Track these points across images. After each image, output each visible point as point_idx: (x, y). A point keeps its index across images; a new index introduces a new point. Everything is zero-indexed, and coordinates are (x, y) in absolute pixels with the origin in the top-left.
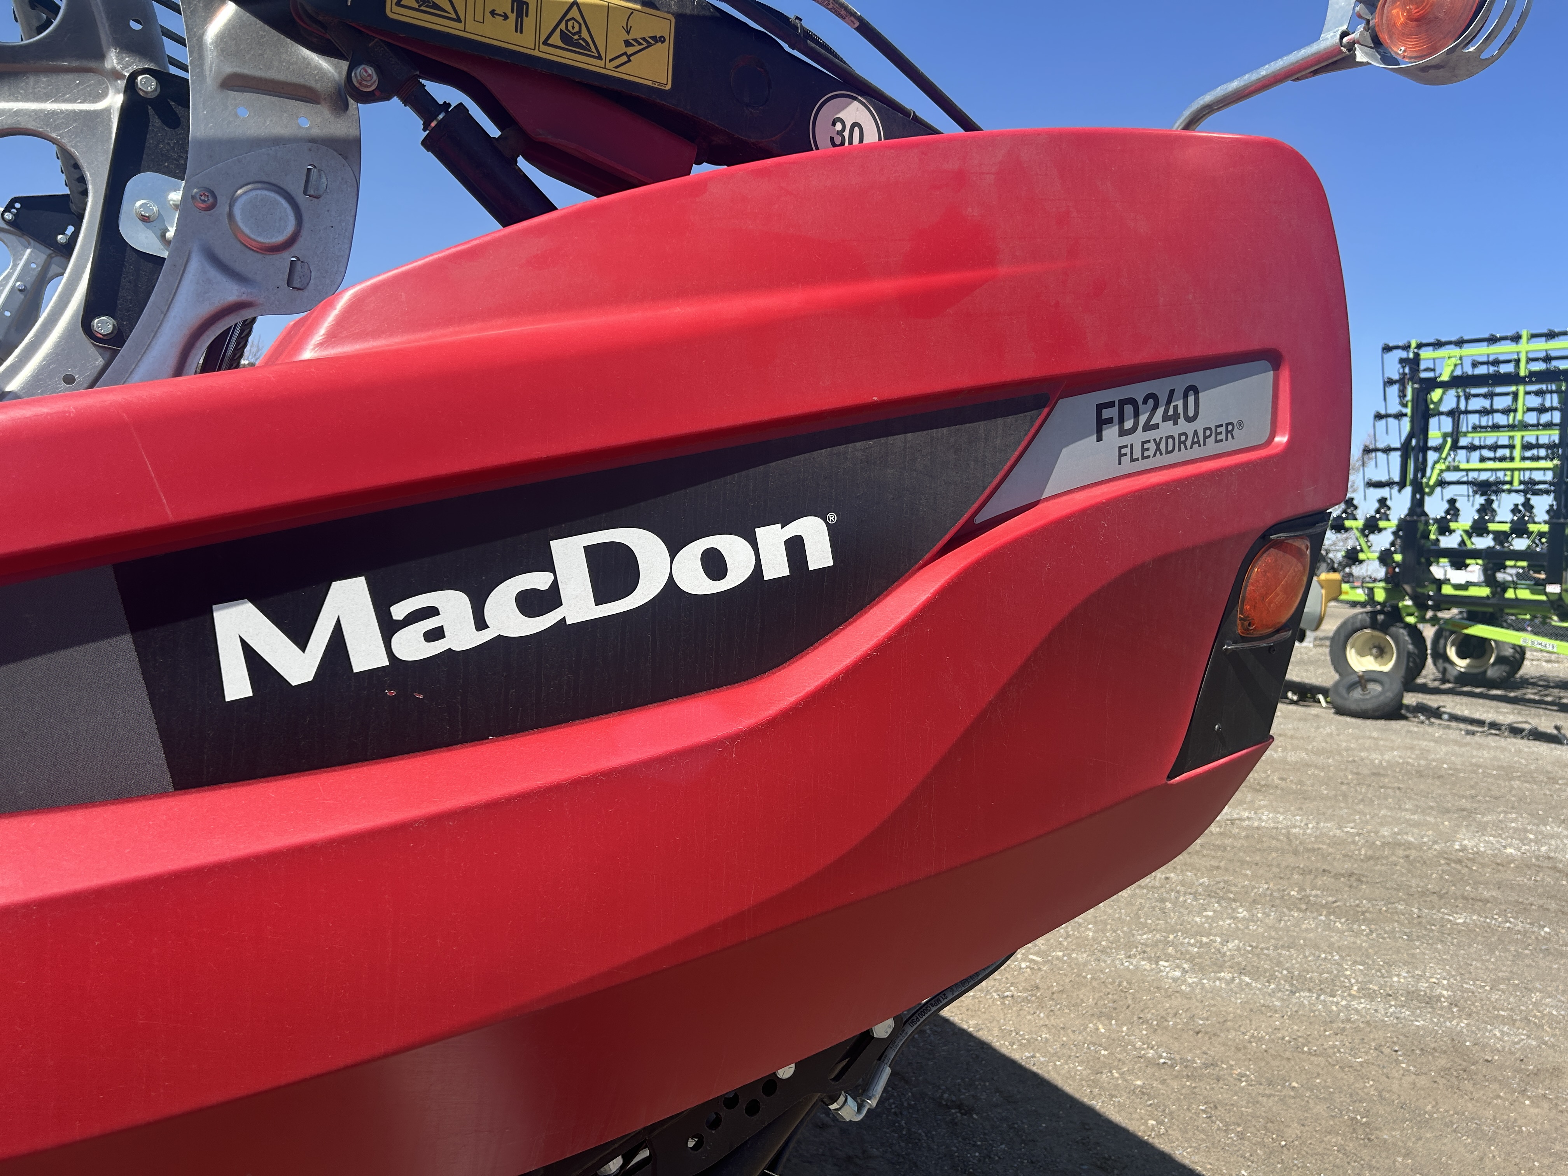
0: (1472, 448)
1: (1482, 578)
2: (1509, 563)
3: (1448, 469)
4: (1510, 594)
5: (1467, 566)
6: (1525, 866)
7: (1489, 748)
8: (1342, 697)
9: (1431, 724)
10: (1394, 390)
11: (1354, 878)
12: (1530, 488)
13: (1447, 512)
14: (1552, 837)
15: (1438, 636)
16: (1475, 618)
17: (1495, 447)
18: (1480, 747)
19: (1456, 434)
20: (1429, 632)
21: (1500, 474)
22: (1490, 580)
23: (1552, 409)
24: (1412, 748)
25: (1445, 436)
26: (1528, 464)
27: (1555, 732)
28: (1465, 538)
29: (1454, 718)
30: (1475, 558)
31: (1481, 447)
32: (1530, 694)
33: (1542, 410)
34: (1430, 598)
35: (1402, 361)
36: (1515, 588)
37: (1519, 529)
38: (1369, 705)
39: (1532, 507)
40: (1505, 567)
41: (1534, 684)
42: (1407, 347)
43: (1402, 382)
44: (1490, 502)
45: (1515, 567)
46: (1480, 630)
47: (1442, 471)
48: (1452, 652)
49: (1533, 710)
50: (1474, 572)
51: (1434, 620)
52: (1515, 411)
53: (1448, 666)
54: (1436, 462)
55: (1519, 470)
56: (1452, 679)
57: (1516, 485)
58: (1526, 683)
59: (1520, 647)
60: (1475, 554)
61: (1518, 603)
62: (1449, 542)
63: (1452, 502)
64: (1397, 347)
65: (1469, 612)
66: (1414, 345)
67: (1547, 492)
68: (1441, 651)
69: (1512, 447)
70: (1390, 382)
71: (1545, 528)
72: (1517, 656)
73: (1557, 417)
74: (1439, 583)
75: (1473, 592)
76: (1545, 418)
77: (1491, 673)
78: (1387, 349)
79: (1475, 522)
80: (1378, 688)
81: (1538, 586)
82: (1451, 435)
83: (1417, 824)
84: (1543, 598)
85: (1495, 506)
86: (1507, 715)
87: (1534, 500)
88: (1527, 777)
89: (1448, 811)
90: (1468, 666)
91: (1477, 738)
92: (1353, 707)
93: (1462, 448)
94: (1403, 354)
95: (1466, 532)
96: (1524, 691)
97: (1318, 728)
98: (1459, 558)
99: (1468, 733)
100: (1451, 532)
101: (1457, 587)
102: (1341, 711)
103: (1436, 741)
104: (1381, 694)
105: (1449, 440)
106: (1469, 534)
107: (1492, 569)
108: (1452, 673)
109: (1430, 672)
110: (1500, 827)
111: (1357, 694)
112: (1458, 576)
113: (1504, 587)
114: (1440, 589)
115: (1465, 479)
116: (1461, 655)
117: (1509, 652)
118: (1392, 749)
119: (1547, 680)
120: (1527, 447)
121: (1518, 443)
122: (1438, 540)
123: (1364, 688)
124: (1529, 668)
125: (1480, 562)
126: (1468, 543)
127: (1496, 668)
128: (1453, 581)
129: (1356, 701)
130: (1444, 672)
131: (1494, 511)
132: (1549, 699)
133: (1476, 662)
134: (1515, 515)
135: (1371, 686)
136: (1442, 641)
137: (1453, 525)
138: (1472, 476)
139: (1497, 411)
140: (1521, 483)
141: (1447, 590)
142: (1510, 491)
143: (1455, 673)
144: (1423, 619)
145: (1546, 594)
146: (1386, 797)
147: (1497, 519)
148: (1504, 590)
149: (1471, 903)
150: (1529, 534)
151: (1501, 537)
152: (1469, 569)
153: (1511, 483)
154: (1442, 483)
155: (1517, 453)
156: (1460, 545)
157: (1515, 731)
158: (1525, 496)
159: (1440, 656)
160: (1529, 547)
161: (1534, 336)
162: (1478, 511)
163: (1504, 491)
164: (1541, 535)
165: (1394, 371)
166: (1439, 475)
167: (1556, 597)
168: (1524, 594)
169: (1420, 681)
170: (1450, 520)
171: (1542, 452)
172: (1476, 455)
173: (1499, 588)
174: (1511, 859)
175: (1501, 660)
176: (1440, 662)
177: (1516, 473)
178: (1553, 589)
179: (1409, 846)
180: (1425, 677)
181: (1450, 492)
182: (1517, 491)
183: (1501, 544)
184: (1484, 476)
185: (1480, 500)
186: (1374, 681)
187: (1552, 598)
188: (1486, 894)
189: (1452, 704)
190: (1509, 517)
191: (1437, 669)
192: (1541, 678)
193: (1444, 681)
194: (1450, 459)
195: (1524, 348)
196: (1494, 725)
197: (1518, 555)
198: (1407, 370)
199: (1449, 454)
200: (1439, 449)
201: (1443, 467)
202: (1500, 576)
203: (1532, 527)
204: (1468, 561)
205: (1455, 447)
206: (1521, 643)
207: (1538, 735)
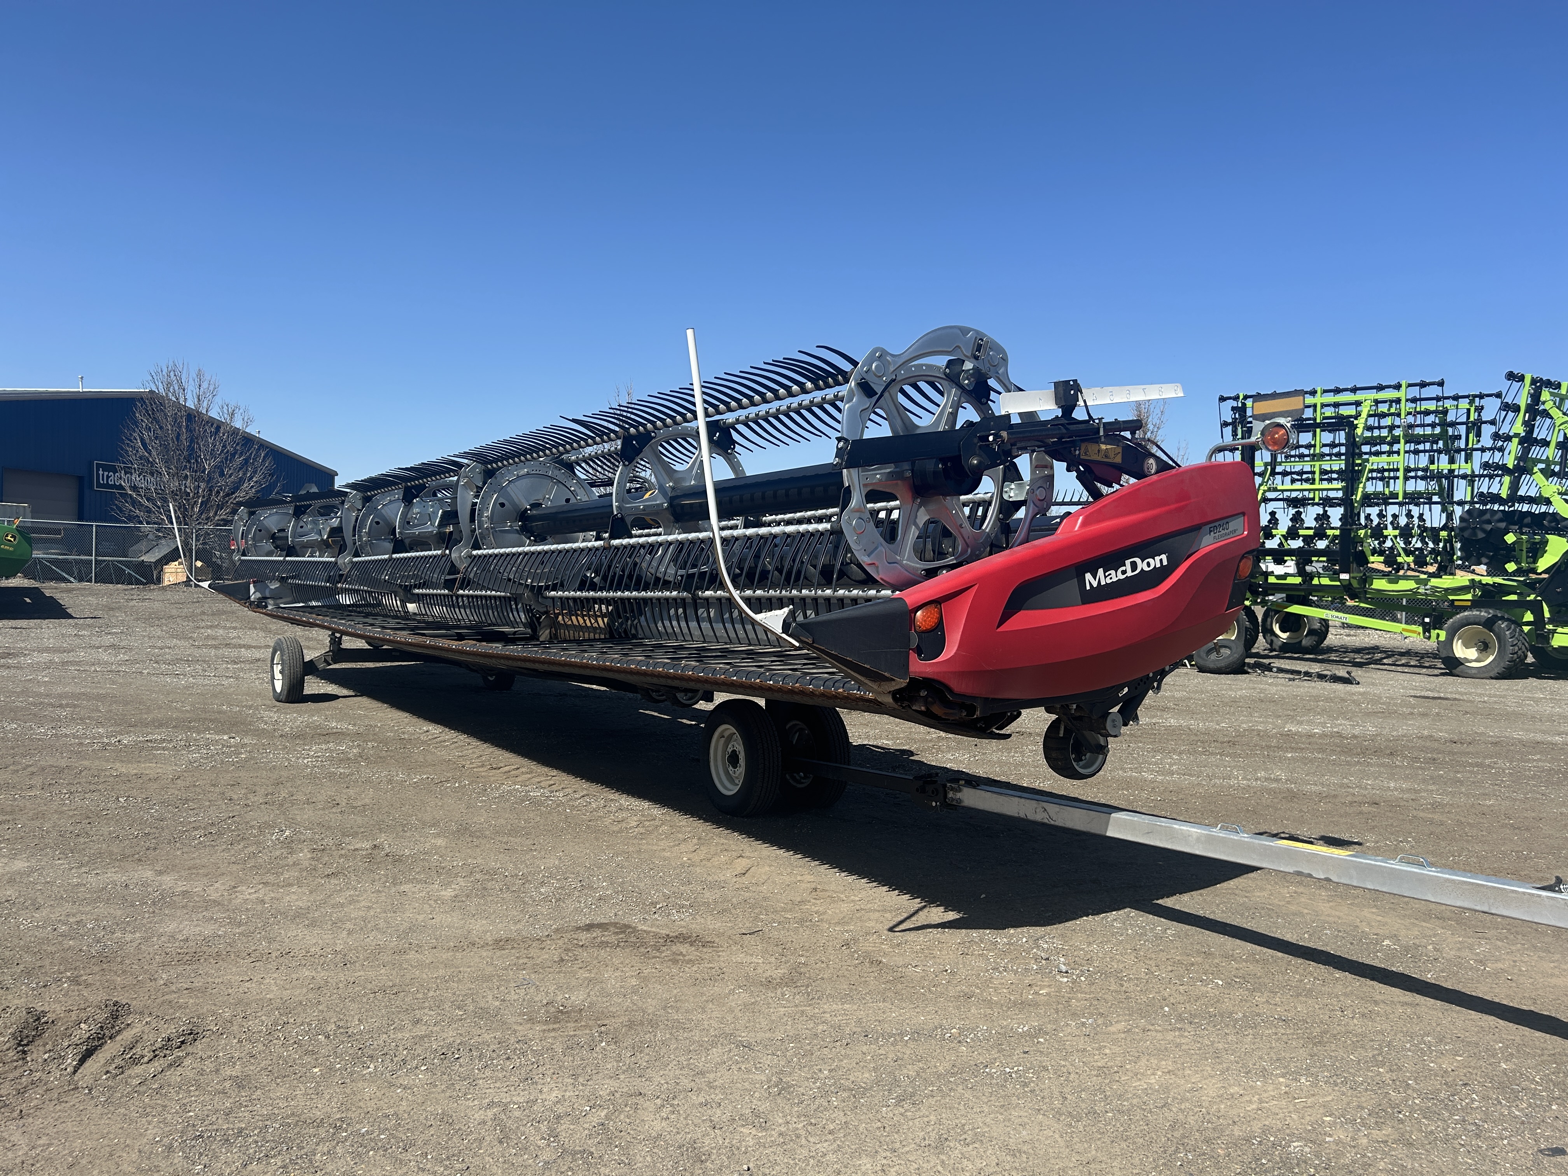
0: (1285, 474)
1: (1296, 571)
2: (1313, 559)
3: (1269, 490)
4: (1315, 581)
5: (1285, 561)
6: (1323, 736)
7: (1304, 687)
8: (1203, 659)
9: (1265, 676)
10: (1228, 430)
11: (1232, 743)
12: (1327, 502)
13: (1269, 522)
14: (1341, 725)
15: (1266, 615)
16: (1293, 600)
17: (1300, 473)
18: (1299, 687)
19: (1274, 463)
20: (1259, 611)
21: (1306, 493)
22: (1301, 572)
23: (1340, 445)
24: (1254, 688)
25: (1266, 464)
26: (1325, 485)
27: (1347, 676)
28: (1283, 541)
29: (1281, 670)
30: (1290, 556)
31: (1291, 473)
32: (1333, 657)
33: (1333, 445)
34: (1260, 586)
35: (1233, 409)
36: (1319, 577)
37: (1320, 534)
38: (1223, 664)
39: (1329, 517)
40: (1312, 562)
41: (1336, 651)
42: (1236, 398)
43: (1234, 424)
44: (1299, 513)
45: (1318, 561)
46: (1296, 609)
47: (1265, 491)
48: (1276, 628)
49: (1335, 666)
50: (1290, 566)
51: (1264, 603)
52: (1314, 446)
53: (1274, 638)
54: (1260, 485)
55: (1319, 490)
56: (1277, 648)
57: (1317, 500)
58: (1330, 650)
59: (1324, 620)
60: (1291, 552)
61: (1321, 587)
62: (1271, 544)
63: (1273, 514)
64: (1229, 398)
65: (1288, 596)
66: (1241, 397)
67: (1339, 505)
68: (1269, 627)
69: (1313, 473)
70: (1225, 424)
71: (1337, 532)
72: (1323, 629)
73: (1343, 450)
74: (1267, 574)
75: (1290, 580)
76: (1336, 450)
77: (1305, 642)
78: (1222, 399)
79: (1289, 528)
80: (1228, 652)
81: (1335, 576)
82: (1270, 464)
83: (1261, 723)
84: (1338, 583)
85: (1303, 516)
86: (1315, 668)
87: (1331, 511)
88: (1328, 699)
89: (1280, 716)
90: (1288, 638)
91: (1297, 682)
92: (1212, 666)
93: (1279, 473)
94: (1234, 404)
95: (1283, 536)
96: (1329, 655)
97: (1189, 680)
98: (1279, 556)
99: (1290, 680)
100: (1273, 536)
101: (1278, 577)
102: (1202, 670)
103: (1269, 685)
104: (1230, 656)
105: (1269, 467)
106: (1286, 539)
107: (1302, 563)
108: (1277, 644)
109: (1261, 642)
110: (1310, 722)
111: (1213, 656)
112: (1279, 570)
113: (1311, 576)
114: (1267, 579)
115: (1281, 497)
116: (1283, 630)
117: (1317, 626)
118: (1242, 689)
119: (1347, 648)
120: (1323, 472)
121: (1317, 470)
122: (1264, 543)
123: (1218, 652)
124: (1332, 639)
125: (1294, 558)
126: (1285, 544)
127: (1308, 638)
128: (1276, 573)
129: (1213, 661)
130: (1271, 643)
131: (1302, 520)
132: (1347, 659)
133: (1295, 635)
134: (1317, 522)
135: (1223, 650)
136: (1269, 620)
137: (1274, 532)
138: (1287, 494)
139: (1302, 446)
140: (1320, 499)
141: (1272, 580)
142: (1313, 505)
143: (1280, 643)
144: (1255, 603)
145: (1340, 580)
146: (1242, 712)
147: (1305, 525)
148: (1312, 579)
149: (1293, 750)
150: (1327, 537)
151: (1308, 539)
152: (1286, 564)
153: (1313, 499)
154: (1266, 500)
155: (1317, 476)
156: (1279, 545)
157: (1321, 677)
158: (1324, 508)
159: (1268, 632)
160: (1328, 546)
161: (1325, 391)
162: (1291, 520)
163: (1309, 504)
164: (1335, 537)
165: (1228, 417)
166: (1263, 494)
167: (1347, 582)
168: (1325, 581)
169: (1254, 651)
170: (1272, 528)
171: (1335, 476)
172: (1288, 479)
173: (1308, 577)
174: (1315, 734)
175: (1311, 632)
176: (1268, 635)
177: (1317, 492)
178: (1344, 576)
179: (1259, 731)
180: (1258, 648)
181: (1271, 506)
182: (1318, 504)
183: (1308, 545)
184: (1294, 495)
185: (1292, 511)
186: (1225, 647)
187: (1344, 583)
188: (1303, 746)
189: (1277, 663)
190: (1313, 524)
191: (1267, 642)
192: (1342, 647)
193: (1271, 650)
194: (1270, 482)
195: (1318, 400)
196: (1307, 674)
197: (1320, 553)
198: (1237, 416)
199: (1269, 479)
200: (1261, 475)
201: (1266, 488)
202: (1308, 568)
203: (1329, 532)
204: (1286, 558)
205: (1273, 473)
206: (1324, 617)
207: (1336, 679)
